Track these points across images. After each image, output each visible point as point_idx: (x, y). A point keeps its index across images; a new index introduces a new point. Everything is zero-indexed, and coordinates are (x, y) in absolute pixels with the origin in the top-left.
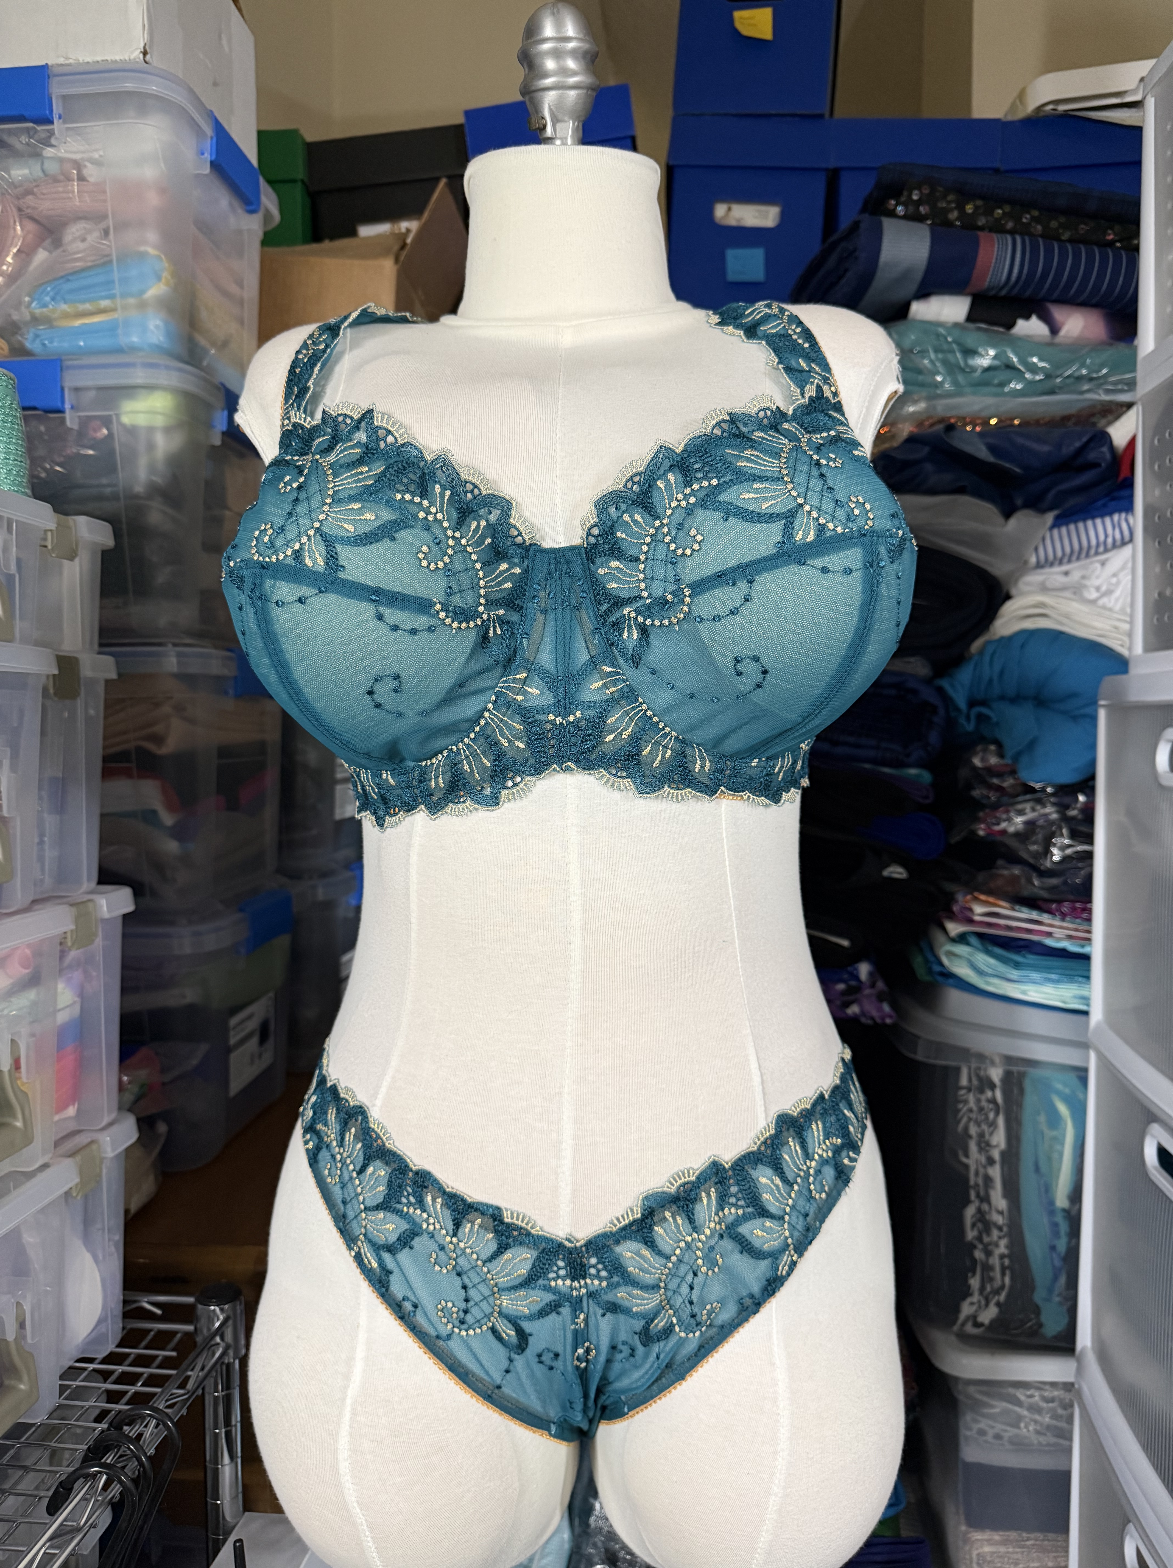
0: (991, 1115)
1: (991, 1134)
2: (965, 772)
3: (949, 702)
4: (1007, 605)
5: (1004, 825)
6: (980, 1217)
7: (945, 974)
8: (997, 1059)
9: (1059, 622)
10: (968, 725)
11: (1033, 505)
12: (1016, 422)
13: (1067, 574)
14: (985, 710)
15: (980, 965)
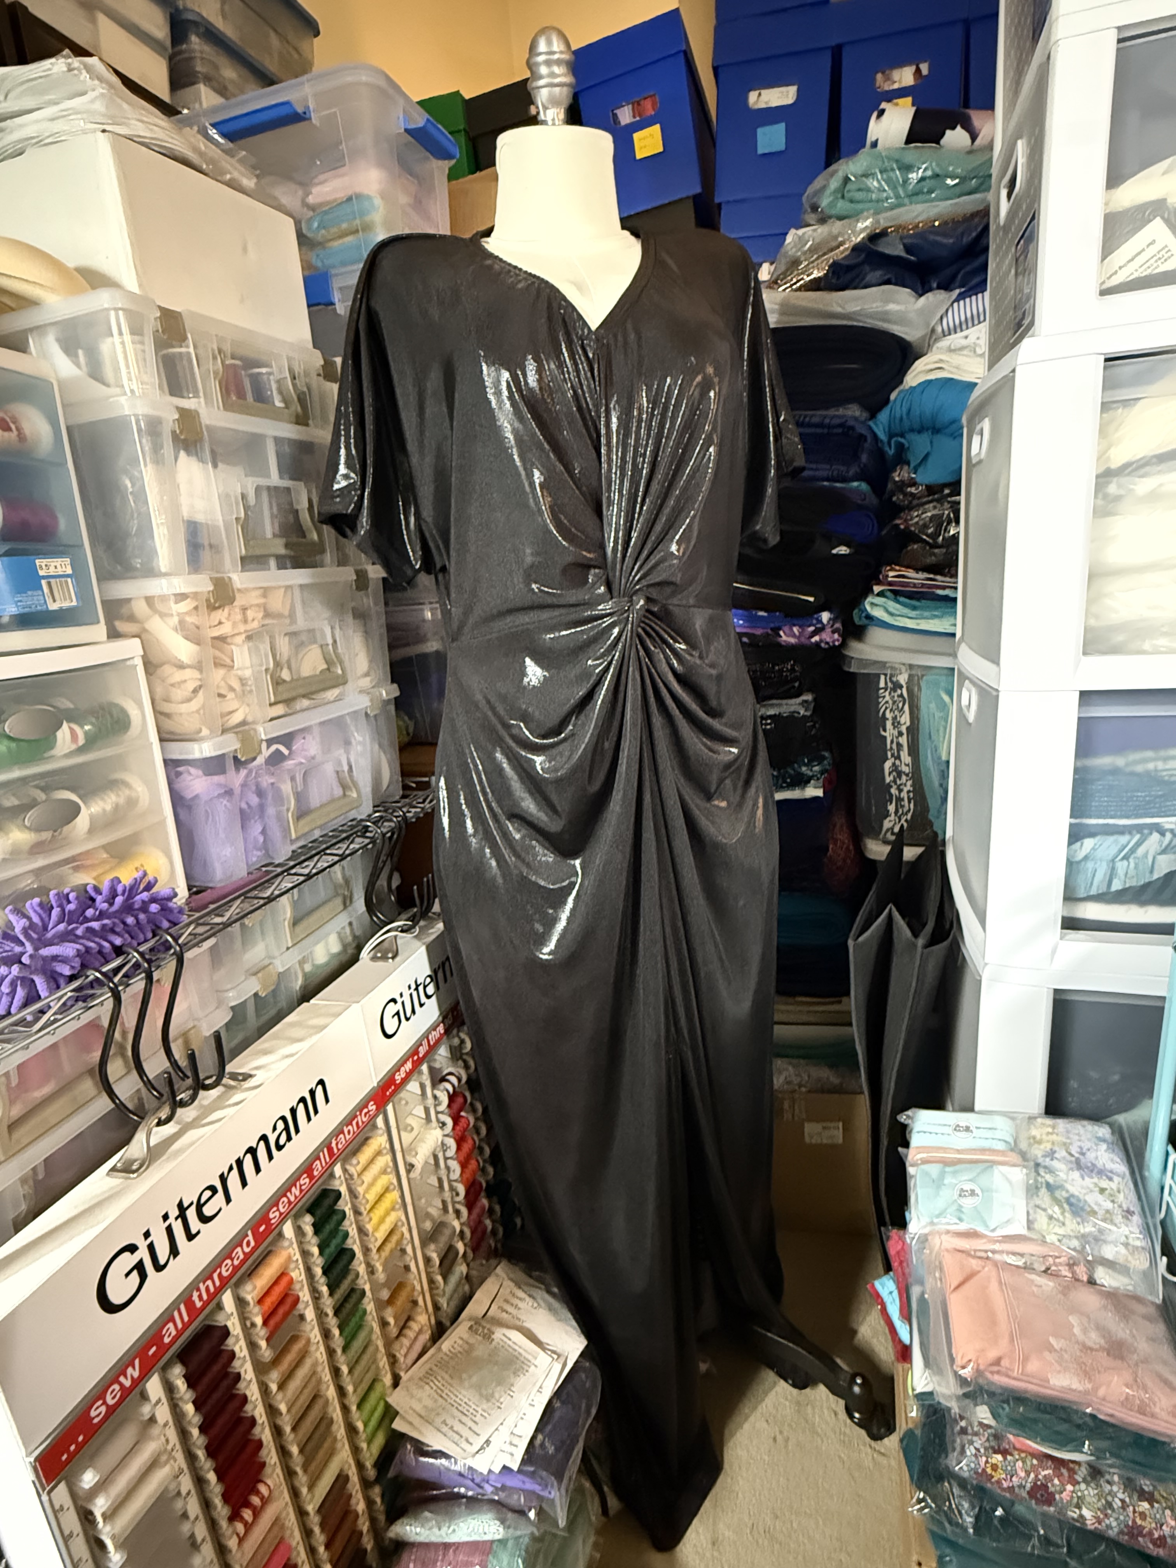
0: (901, 705)
1: (900, 716)
2: (890, 486)
3: (875, 435)
4: (917, 363)
5: (916, 520)
6: (895, 768)
7: (869, 617)
8: (903, 669)
9: (952, 373)
10: (891, 452)
11: (946, 286)
12: (937, 224)
13: (966, 337)
14: (900, 439)
15: (891, 609)
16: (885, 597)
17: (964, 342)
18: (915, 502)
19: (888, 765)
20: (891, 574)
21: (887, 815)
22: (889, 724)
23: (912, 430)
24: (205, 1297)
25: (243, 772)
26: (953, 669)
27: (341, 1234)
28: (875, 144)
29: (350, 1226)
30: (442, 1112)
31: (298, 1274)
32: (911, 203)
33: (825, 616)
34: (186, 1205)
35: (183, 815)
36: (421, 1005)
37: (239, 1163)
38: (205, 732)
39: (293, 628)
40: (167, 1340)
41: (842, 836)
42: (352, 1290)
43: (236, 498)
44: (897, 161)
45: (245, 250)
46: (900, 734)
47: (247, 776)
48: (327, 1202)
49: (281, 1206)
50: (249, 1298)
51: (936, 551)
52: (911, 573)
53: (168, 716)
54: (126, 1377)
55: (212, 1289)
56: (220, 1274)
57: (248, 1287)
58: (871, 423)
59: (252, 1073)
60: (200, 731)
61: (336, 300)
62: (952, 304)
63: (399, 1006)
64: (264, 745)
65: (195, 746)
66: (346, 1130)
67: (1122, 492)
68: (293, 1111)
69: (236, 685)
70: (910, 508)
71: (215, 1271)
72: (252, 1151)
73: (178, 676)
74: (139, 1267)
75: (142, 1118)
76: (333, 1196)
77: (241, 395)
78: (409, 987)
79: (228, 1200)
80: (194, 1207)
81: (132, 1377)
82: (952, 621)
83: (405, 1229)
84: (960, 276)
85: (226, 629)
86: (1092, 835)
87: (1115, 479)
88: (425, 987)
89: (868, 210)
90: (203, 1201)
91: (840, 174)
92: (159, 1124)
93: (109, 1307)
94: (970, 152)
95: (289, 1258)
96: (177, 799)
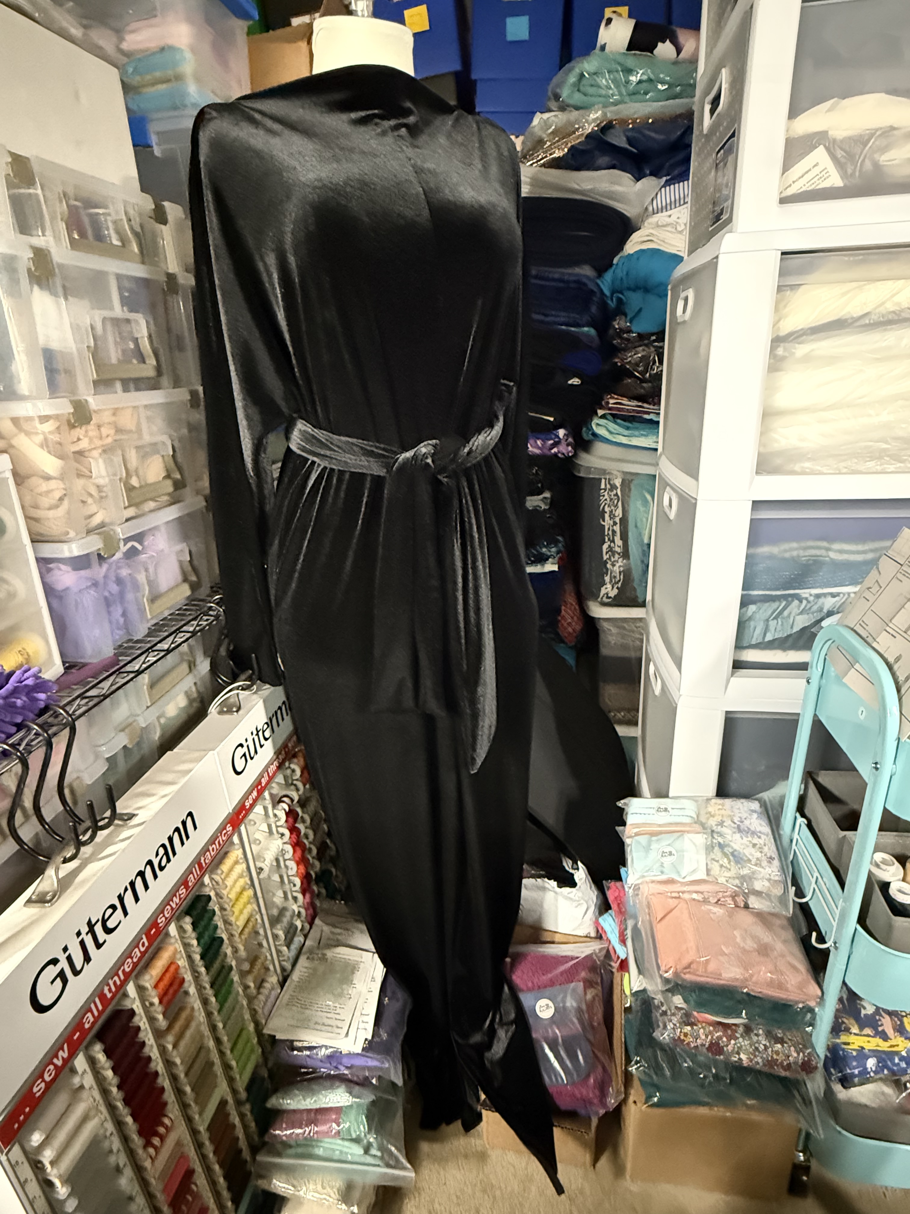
0: (616, 501)
1: (615, 510)
2: (611, 332)
3: (601, 291)
4: (634, 235)
5: (629, 359)
6: (610, 550)
7: (595, 435)
8: (619, 474)
9: (659, 245)
10: (612, 304)
11: (656, 173)
12: (650, 121)
13: (670, 216)
14: (621, 296)
15: (611, 429)
16: (607, 419)
17: (668, 220)
18: (630, 345)
19: (605, 547)
20: (611, 401)
21: (604, 584)
22: (607, 516)
23: (629, 289)
24: (113, 989)
25: (105, 567)
26: (655, 476)
27: (212, 927)
28: (603, 48)
29: (218, 920)
30: (281, 826)
31: (182, 962)
32: (631, 101)
33: (561, 432)
34: (93, 922)
35: (55, 603)
36: (261, 746)
37: (132, 884)
38: (72, 534)
39: (140, 443)
40: (87, 1026)
41: (571, 599)
42: (223, 967)
43: (87, 331)
44: (621, 64)
45: (77, 96)
46: (615, 524)
47: (108, 570)
48: (200, 905)
49: (166, 913)
50: (148, 985)
51: (645, 385)
52: (625, 401)
53: (36, 520)
54: (58, 1059)
55: (118, 983)
56: (124, 970)
57: (147, 977)
58: (598, 281)
59: (136, 812)
60: (68, 533)
61: (154, 144)
62: (660, 189)
63: (245, 749)
64: (122, 543)
65: (65, 547)
66: (211, 848)
67: (787, 354)
68: (170, 839)
69: (93, 491)
70: (625, 350)
71: (119, 969)
72: (141, 874)
73: (44, 486)
74: (62, 975)
75: (49, 858)
76: (204, 899)
77: (83, 235)
78: (252, 733)
79: (126, 913)
80: (100, 923)
81: (63, 1058)
82: (654, 438)
83: (258, 917)
84: (666, 166)
85: (84, 444)
86: (754, 602)
87: (782, 344)
88: (263, 732)
89: (598, 103)
90: (106, 917)
91: (577, 71)
92: (65, 861)
93: (40, 1008)
94: (675, 63)
95: (176, 952)
96: (49, 591)
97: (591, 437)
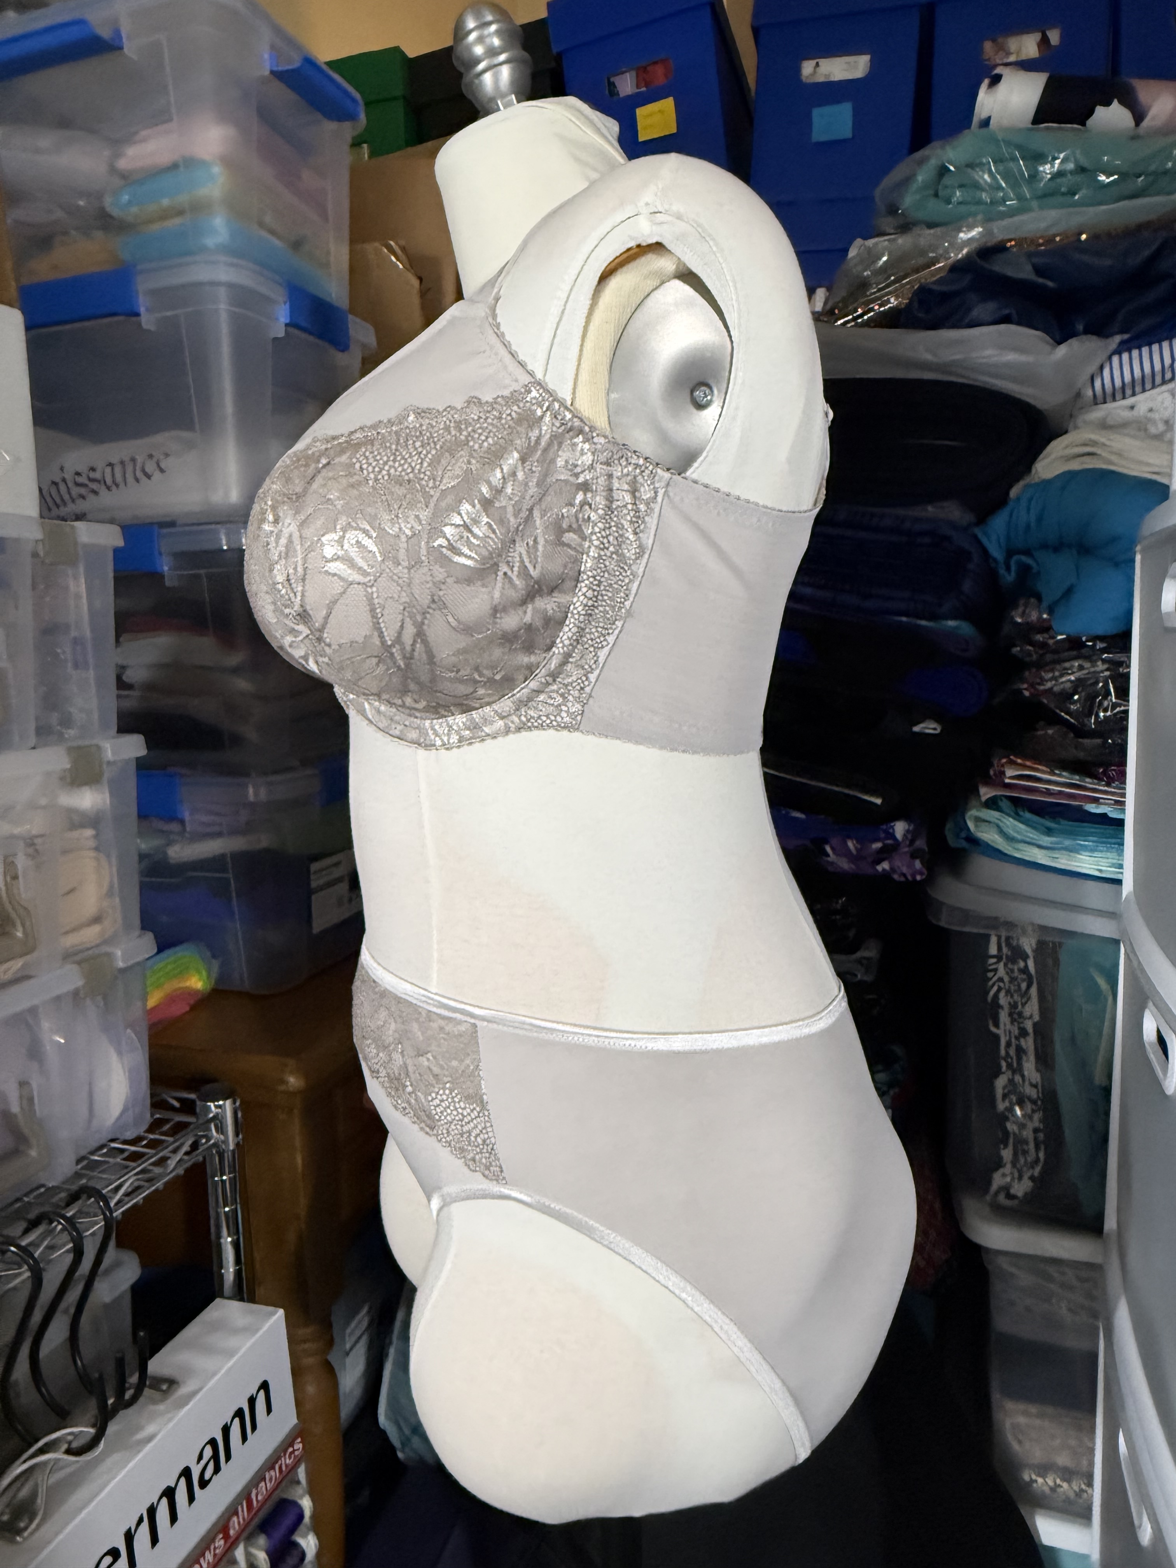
0: (1024, 986)
1: (1023, 1005)
2: (1006, 629)
3: (985, 552)
4: (1054, 444)
5: (1049, 685)
6: (1013, 1090)
7: (974, 841)
8: (1029, 929)
9: (1109, 461)
10: (1009, 577)
11: (1099, 330)
12: (1084, 237)
13: (1132, 408)
14: (1025, 559)
15: (1011, 831)
16: (998, 809)
17: (1127, 414)
18: (1049, 657)
19: (1001, 1083)
20: (1010, 772)
21: (999, 1164)
22: (1004, 1016)
23: (1044, 546)
28: (986, 123)
32: (1041, 208)
33: (900, 828)
44: (1019, 147)
46: (1023, 1033)
51: (1086, 741)
52: (1043, 772)
58: (978, 531)
61: (142, 310)
62: (1110, 358)
70: (1040, 665)
82: (1112, 857)
84: (1120, 317)
89: (974, 215)
91: (933, 162)
94: (1134, 138)
97: (964, 844)
